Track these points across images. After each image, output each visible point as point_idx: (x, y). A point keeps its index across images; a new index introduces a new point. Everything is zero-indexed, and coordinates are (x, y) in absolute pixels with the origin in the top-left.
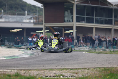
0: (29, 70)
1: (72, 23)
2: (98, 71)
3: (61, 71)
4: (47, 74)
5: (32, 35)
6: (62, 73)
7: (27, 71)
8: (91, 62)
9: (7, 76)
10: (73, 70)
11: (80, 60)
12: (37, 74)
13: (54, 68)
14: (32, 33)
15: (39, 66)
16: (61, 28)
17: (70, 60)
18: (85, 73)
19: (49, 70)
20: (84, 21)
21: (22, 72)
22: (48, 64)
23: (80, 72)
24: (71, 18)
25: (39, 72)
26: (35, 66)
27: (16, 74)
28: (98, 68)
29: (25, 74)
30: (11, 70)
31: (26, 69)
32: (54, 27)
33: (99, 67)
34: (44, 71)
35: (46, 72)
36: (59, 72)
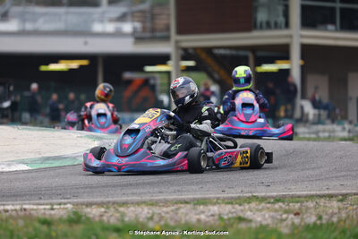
0: (120, 206)
1: (285, 32)
3: (240, 205)
4: (187, 218)
5: (129, 82)
6: (242, 211)
7: (112, 209)
8: (354, 174)
9: (37, 225)
10: (283, 202)
11: (313, 169)
12: (149, 216)
13: (213, 196)
14: (128, 75)
15: (156, 190)
16: (242, 53)
17: (276, 168)
18: (331, 211)
19: (195, 204)
20: (333, 22)
21: (94, 212)
22: (192, 184)
23: (311, 208)
24: (281, 13)
25: (157, 210)
26: (142, 191)
27: (72, 216)
29: (105, 218)
30: (52, 204)
31: (109, 202)
32: (216, 51)
34: (173, 208)
35: (184, 209)
36: (233, 210)
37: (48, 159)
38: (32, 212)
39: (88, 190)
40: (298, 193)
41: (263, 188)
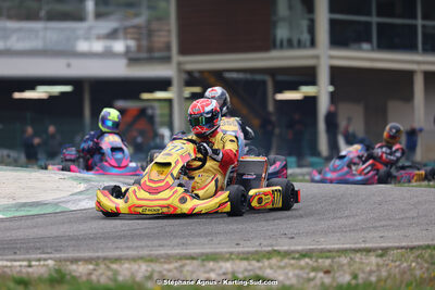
0: (112, 263)
1: (310, 52)
2: (426, 261)
3: (258, 261)
4: (194, 276)
6: (260, 268)
7: (102, 266)
8: (396, 223)
9: (12, 285)
10: (311, 257)
11: (347, 217)
12: (148, 274)
13: (225, 250)
14: (119, 104)
15: (156, 242)
16: (258, 77)
17: (302, 217)
18: (368, 268)
19: (203, 260)
21: (81, 269)
22: (200, 235)
23: (343, 265)
24: (305, 29)
25: (157, 267)
26: (139, 244)
27: (55, 275)
28: (428, 247)
29: (94, 277)
30: (29, 260)
31: (98, 258)
32: (227, 75)
33: (430, 243)
34: (177, 265)
35: (190, 266)
36: (249, 268)
37: (24, 205)
38: (6, 269)
39: (73, 242)
40: (328, 247)
41: (287, 240)
